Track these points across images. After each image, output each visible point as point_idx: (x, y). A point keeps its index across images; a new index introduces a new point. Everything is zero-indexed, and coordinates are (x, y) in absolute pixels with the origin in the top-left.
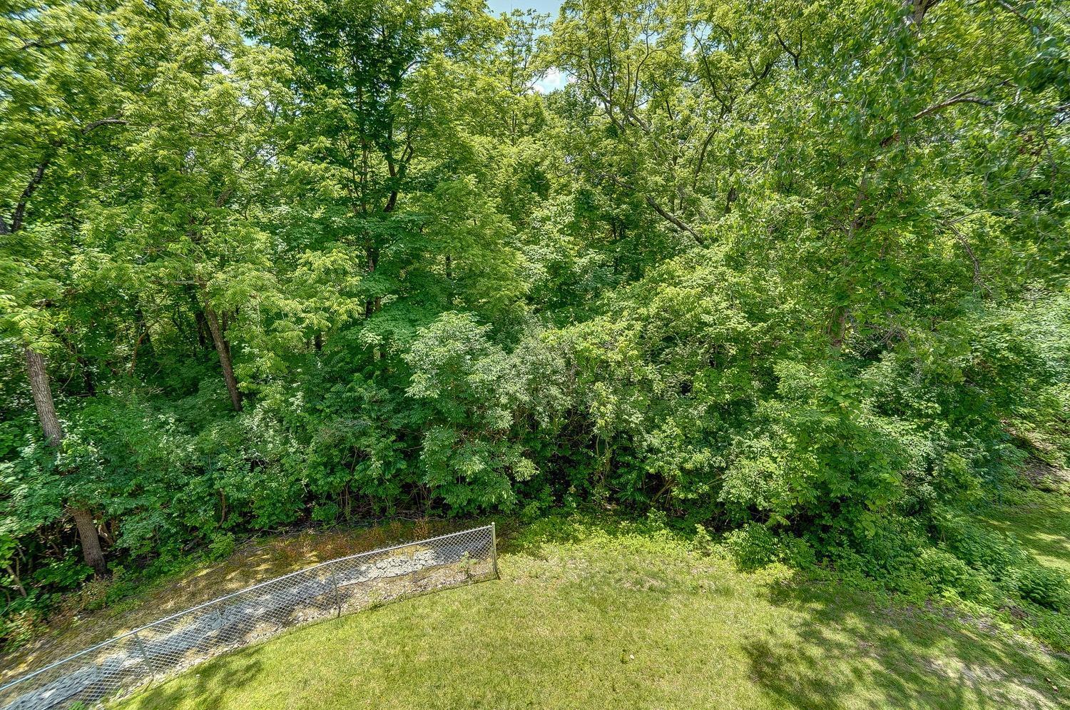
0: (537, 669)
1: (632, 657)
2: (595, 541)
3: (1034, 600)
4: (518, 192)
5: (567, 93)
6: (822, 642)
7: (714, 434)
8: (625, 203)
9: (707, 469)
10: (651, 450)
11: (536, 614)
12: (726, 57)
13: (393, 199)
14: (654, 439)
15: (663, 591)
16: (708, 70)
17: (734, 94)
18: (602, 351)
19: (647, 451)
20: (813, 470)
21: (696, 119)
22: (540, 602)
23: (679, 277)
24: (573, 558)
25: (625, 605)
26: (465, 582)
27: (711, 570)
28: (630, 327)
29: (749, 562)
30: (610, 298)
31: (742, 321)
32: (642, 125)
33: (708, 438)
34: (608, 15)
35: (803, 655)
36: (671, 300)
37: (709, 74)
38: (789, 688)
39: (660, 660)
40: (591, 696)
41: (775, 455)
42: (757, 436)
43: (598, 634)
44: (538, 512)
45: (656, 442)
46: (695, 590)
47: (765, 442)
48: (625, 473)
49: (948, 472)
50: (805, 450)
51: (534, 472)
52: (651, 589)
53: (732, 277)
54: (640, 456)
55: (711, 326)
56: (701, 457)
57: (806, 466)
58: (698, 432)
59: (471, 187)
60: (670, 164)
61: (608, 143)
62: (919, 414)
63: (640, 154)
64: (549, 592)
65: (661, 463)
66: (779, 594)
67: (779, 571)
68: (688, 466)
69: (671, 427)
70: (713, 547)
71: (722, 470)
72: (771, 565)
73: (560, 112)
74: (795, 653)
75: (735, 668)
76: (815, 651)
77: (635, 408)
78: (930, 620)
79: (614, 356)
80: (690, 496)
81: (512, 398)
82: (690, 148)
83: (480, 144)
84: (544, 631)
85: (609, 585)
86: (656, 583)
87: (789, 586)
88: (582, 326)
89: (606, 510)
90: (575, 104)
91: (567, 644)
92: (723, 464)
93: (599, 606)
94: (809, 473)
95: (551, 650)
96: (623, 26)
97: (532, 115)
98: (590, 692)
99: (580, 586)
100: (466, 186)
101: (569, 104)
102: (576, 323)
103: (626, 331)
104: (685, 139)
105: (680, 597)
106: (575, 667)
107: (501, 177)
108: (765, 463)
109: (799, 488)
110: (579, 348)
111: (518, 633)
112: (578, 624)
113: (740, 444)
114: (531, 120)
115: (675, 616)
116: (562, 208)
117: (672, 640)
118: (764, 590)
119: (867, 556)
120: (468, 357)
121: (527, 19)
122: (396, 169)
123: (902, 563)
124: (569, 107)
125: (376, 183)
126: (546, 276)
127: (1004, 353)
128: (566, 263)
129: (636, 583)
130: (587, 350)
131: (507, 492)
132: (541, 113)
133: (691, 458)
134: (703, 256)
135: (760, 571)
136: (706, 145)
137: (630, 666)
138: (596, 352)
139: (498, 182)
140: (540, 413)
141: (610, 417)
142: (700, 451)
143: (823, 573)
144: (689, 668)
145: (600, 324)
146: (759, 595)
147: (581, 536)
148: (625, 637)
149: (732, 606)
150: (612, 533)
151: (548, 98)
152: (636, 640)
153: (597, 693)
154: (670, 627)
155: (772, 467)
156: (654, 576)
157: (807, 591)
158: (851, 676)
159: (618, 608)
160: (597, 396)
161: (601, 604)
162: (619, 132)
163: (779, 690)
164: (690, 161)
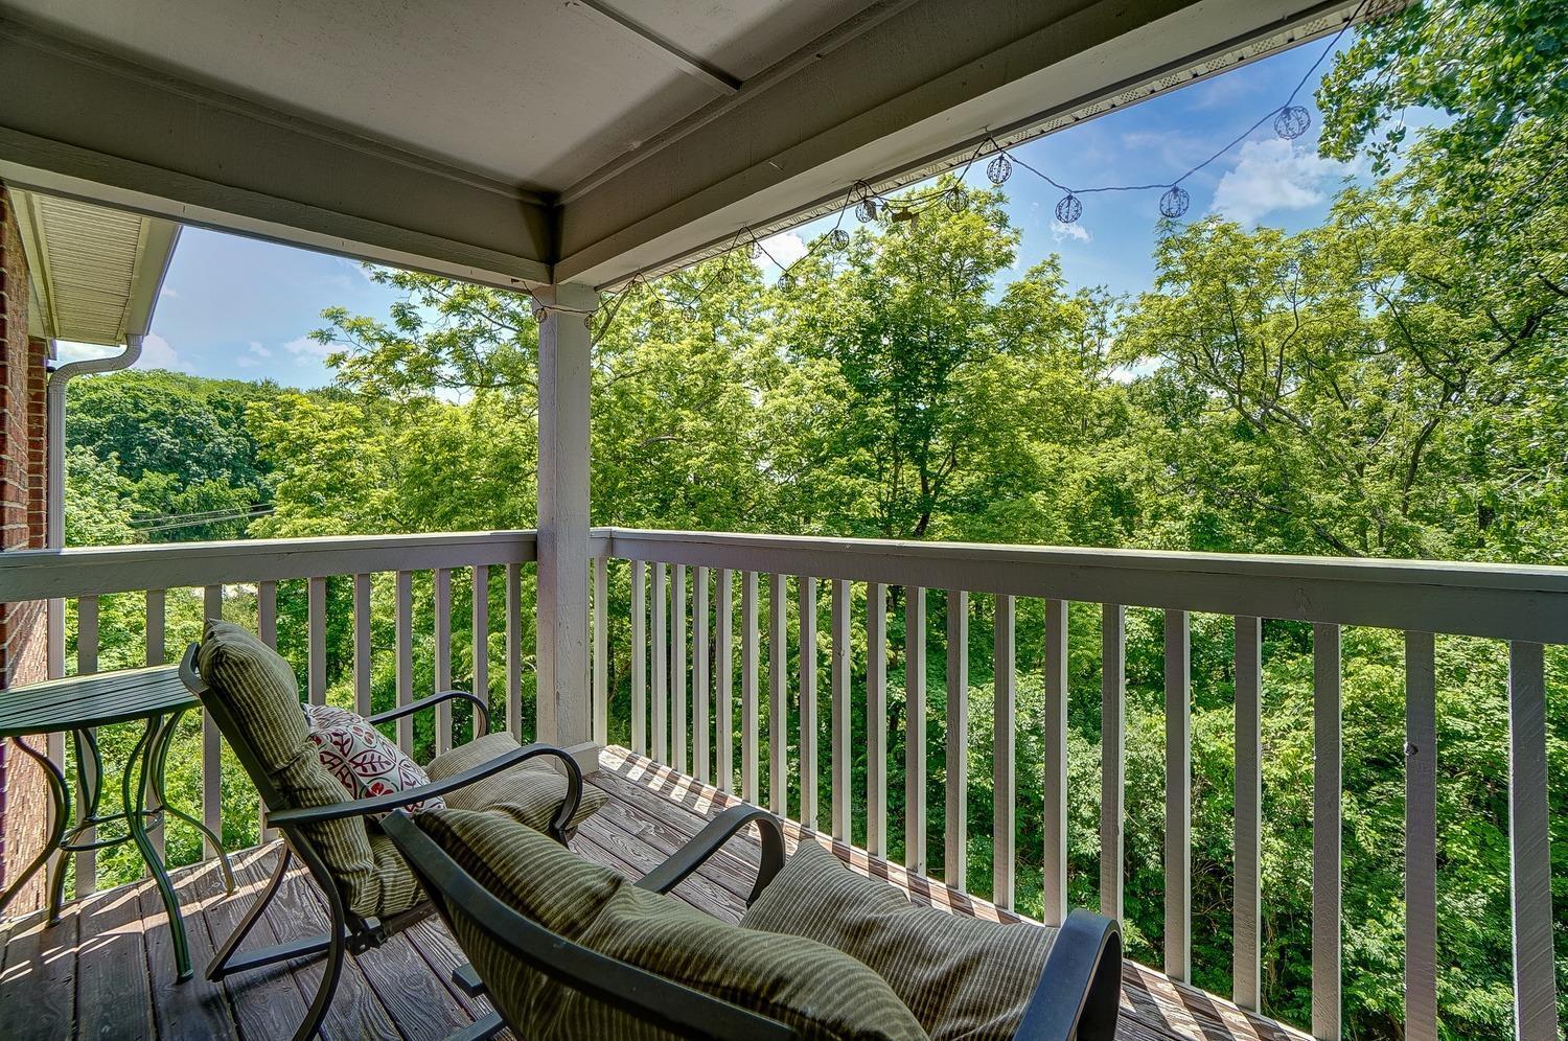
4: (1093, 517)
5: (1159, 380)
8: (1272, 534)
12: (1441, 314)
13: (925, 520)
14: (1369, 941)
16: (1407, 335)
17: (1463, 365)
21: (1391, 407)
23: (1389, 649)
28: (1299, 726)
32: (1293, 419)
34: (1231, 285)
36: (1377, 686)
37: (1411, 342)
45: (1375, 947)
55: (1471, 739)
58: (1471, 943)
59: (1039, 508)
60: (1351, 476)
61: (1237, 447)
63: (1296, 463)
73: (1148, 406)
82: (1391, 448)
83: (1044, 453)
88: (1212, 715)
90: (1172, 394)
96: (1252, 296)
97: (1108, 414)
100: (1032, 505)
101: (1162, 394)
102: (1200, 709)
103: (1294, 732)
104: (1376, 437)
107: (1067, 496)
110: (1209, 749)
114: (1107, 421)
116: (1168, 539)
120: (1034, 738)
121: (1098, 298)
122: (931, 484)
124: (1163, 399)
125: (905, 501)
126: (1147, 635)
132: (1123, 411)
136: (1420, 443)
139: (1061, 503)
140: (1145, 845)
142: (1484, 987)
151: (1129, 389)
162: (1256, 430)
164: (1391, 470)
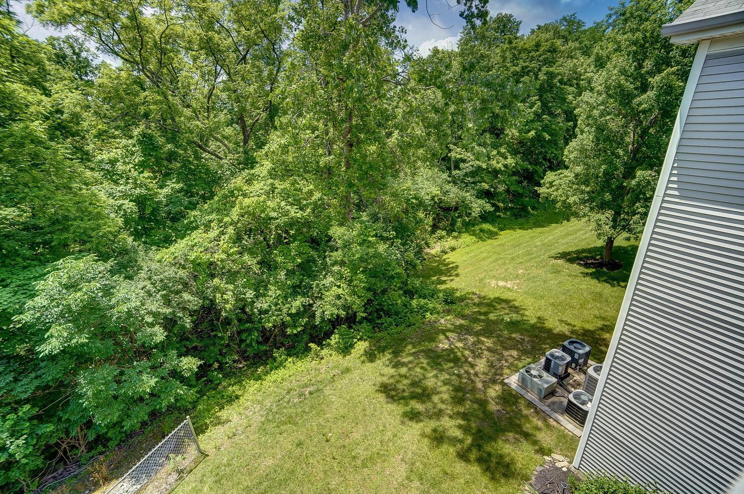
0: (283, 487)
1: (330, 435)
2: (251, 390)
3: (449, 303)
6: (403, 364)
7: (299, 286)
9: (302, 309)
10: (261, 312)
11: (254, 457)
14: (262, 304)
15: (318, 390)
16: (209, 44)
18: (209, 255)
19: (259, 314)
20: (364, 282)
22: (250, 448)
24: (246, 408)
25: (304, 412)
26: (181, 478)
27: (330, 365)
28: (224, 233)
29: (346, 349)
30: (195, 216)
31: (297, 211)
33: (296, 290)
35: (401, 376)
37: (209, 47)
38: (406, 394)
39: (345, 425)
40: (325, 472)
41: (339, 284)
42: (325, 277)
43: (302, 438)
44: (198, 396)
45: (265, 306)
46: (333, 379)
47: (330, 279)
48: (247, 336)
49: (407, 262)
50: (356, 274)
51: (199, 363)
52: (310, 393)
53: (280, 186)
54: (256, 319)
55: (278, 219)
56: (298, 303)
57: (361, 282)
58: (289, 288)
62: (388, 239)
64: (252, 438)
65: (274, 317)
66: (371, 356)
67: (361, 346)
68: (294, 311)
69: (273, 292)
70: (324, 352)
71: (311, 305)
72: (356, 345)
74: (397, 377)
75: (379, 402)
76: (403, 370)
77: (246, 288)
78: (428, 330)
79: (219, 256)
80: (299, 329)
81: (155, 315)
84: (270, 462)
85: (285, 408)
86: (311, 389)
87: (370, 349)
88: (184, 241)
89: (240, 368)
91: (289, 457)
92: (311, 302)
93: (290, 423)
94: (364, 285)
95: (282, 469)
98: (323, 471)
99: (269, 421)
102: (178, 240)
105: (328, 388)
106: (304, 466)
108: (335, 290)
109: (363, 294)
110: (192, 258)
111: (252, 477)
112: (287, 442)
113: (318, 285)
115: (334, 399)
116: (127, 150)
117: (343, 411)
118: (363, 358)
119: (393, 316)
123: (406, 312)
126: (135, 209)
127: (412, 200)
128: (150, 195)
129: (300, 396)
130: (197, 258)
131: (181, 389)
133: (291, 306)
134: (253, 175)
135: (353, 351)
137: (333, 440)
138: (206, 257)
140: (181, 318)
141: (232, 301)
142: (295, 300)
143: (379, 335)
144: (360, 418)
145: (197, 236)
146: (363, 362)
147: (239, 393)
148: (318, 428)
149: (355, 374)
150: (259, 378)
152: (325, 424)
153: (327, 468)
154: (336, 405)
155: (340, 291)
156: (306, 386)
157: (380, 347)
158: (422, 371)
159: (302, 416)
160: (216, 289)
161: (290, 420)
163: (403, 398)
